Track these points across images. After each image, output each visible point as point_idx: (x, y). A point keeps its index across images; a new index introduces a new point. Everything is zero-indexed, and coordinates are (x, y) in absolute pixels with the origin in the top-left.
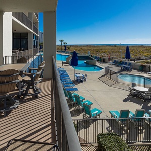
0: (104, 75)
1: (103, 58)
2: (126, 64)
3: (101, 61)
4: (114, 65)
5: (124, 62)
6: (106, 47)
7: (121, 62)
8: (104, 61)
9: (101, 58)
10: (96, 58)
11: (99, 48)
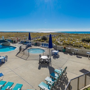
0: (19, 52)
1: (14, 40)
2: (28, 43)
3: (13, 42)
4: (22, 44)
5: (27, 42)
6: (13, 33)
7: (25, 41)
8: (14, 42)
9: (12, 40)
10: (9, 40)
11: (8, 34)
